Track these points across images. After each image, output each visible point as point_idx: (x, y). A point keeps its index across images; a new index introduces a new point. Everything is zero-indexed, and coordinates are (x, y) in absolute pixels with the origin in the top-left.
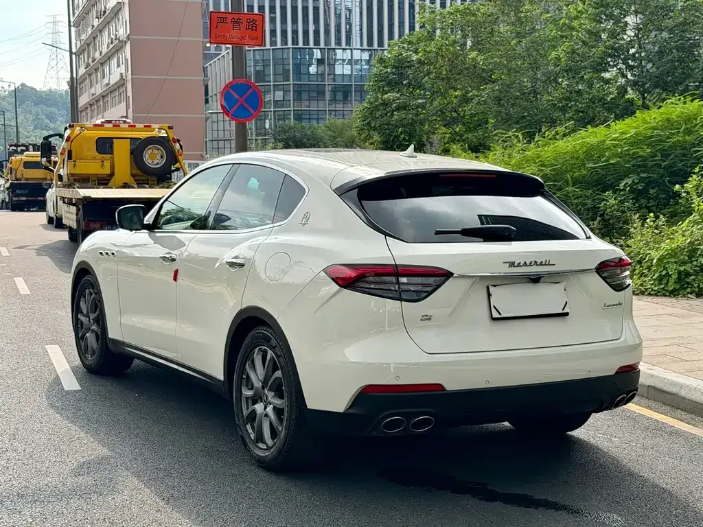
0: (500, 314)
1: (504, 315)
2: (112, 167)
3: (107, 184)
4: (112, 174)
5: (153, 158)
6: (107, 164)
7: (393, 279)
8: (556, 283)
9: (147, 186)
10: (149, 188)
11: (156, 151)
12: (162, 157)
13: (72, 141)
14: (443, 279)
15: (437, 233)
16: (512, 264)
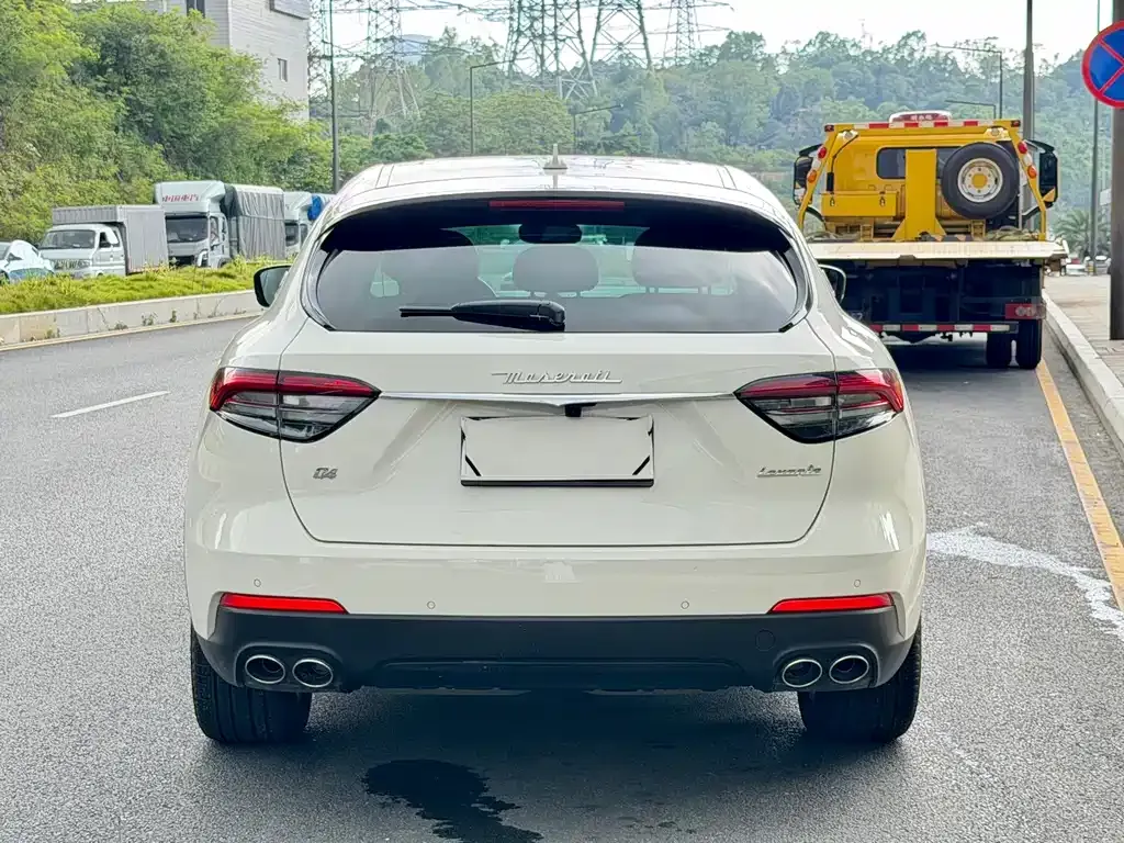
0: (478, 474)
1: (484, 477)
2: (901, 201)
3: (891, 235)
4: (900, 218)
5: (980, 185)
6: (891, 199)
7: (273, 398)
8: (630, 419)
9: (962, 237)
10: (967, 240)
11: (986, 171)
12: (996, 180)
13: (835, 157)
14: (362, 400)
15: (406, 313)
16: (512, 379)
